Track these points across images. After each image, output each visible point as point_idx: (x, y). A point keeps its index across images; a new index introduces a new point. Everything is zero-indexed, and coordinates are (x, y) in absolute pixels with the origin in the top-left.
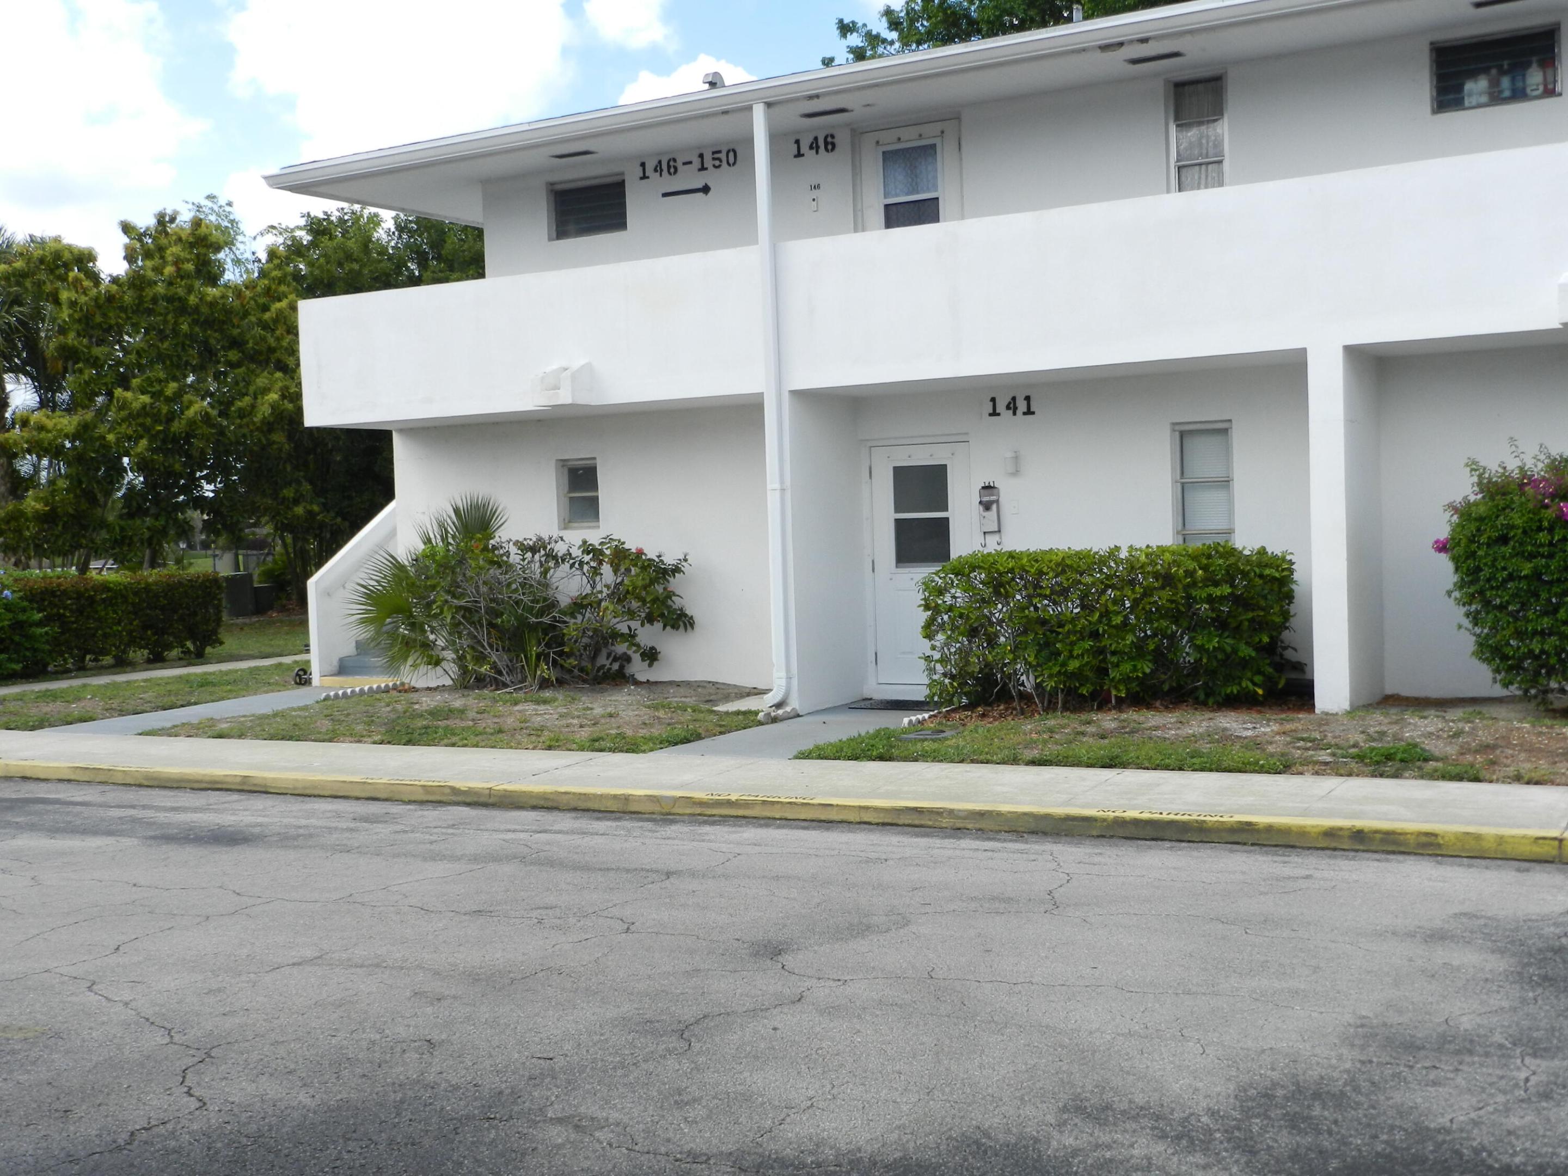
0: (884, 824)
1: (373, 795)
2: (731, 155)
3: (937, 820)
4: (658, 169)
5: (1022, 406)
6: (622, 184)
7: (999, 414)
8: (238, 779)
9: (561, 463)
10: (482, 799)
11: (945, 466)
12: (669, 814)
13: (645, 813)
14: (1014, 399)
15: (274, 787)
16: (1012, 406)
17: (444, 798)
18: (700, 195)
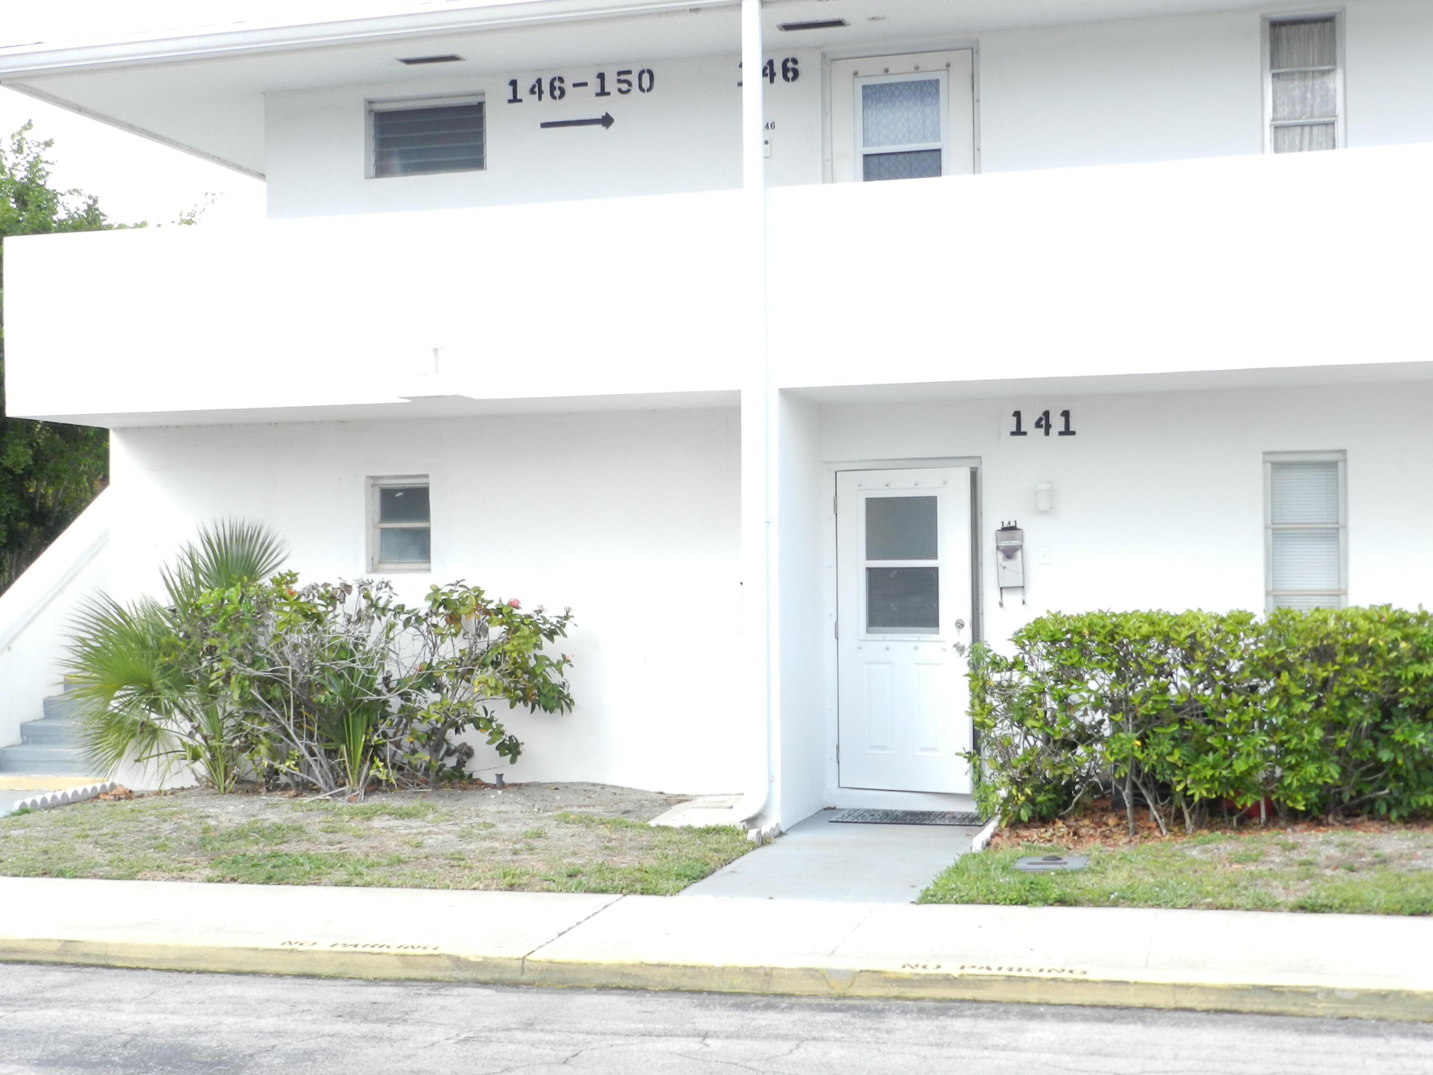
0: (1218, 1011)
1: (308, 970)
2: (646, 77)
3: (1306, 1005)
4: (536, 89)
5: (1058, 424)
6: (480, 107)
7: (1025, 433)
8: (55, 946)
9: (371, 482)
10: (508, 976)
11: (936, 497)
12: (844, 997)
13: (800, 996)
14: (1047, 414)
15: (122, 959)
16: (1044, 423)
17: (439, 975)
18: (599, 128)
